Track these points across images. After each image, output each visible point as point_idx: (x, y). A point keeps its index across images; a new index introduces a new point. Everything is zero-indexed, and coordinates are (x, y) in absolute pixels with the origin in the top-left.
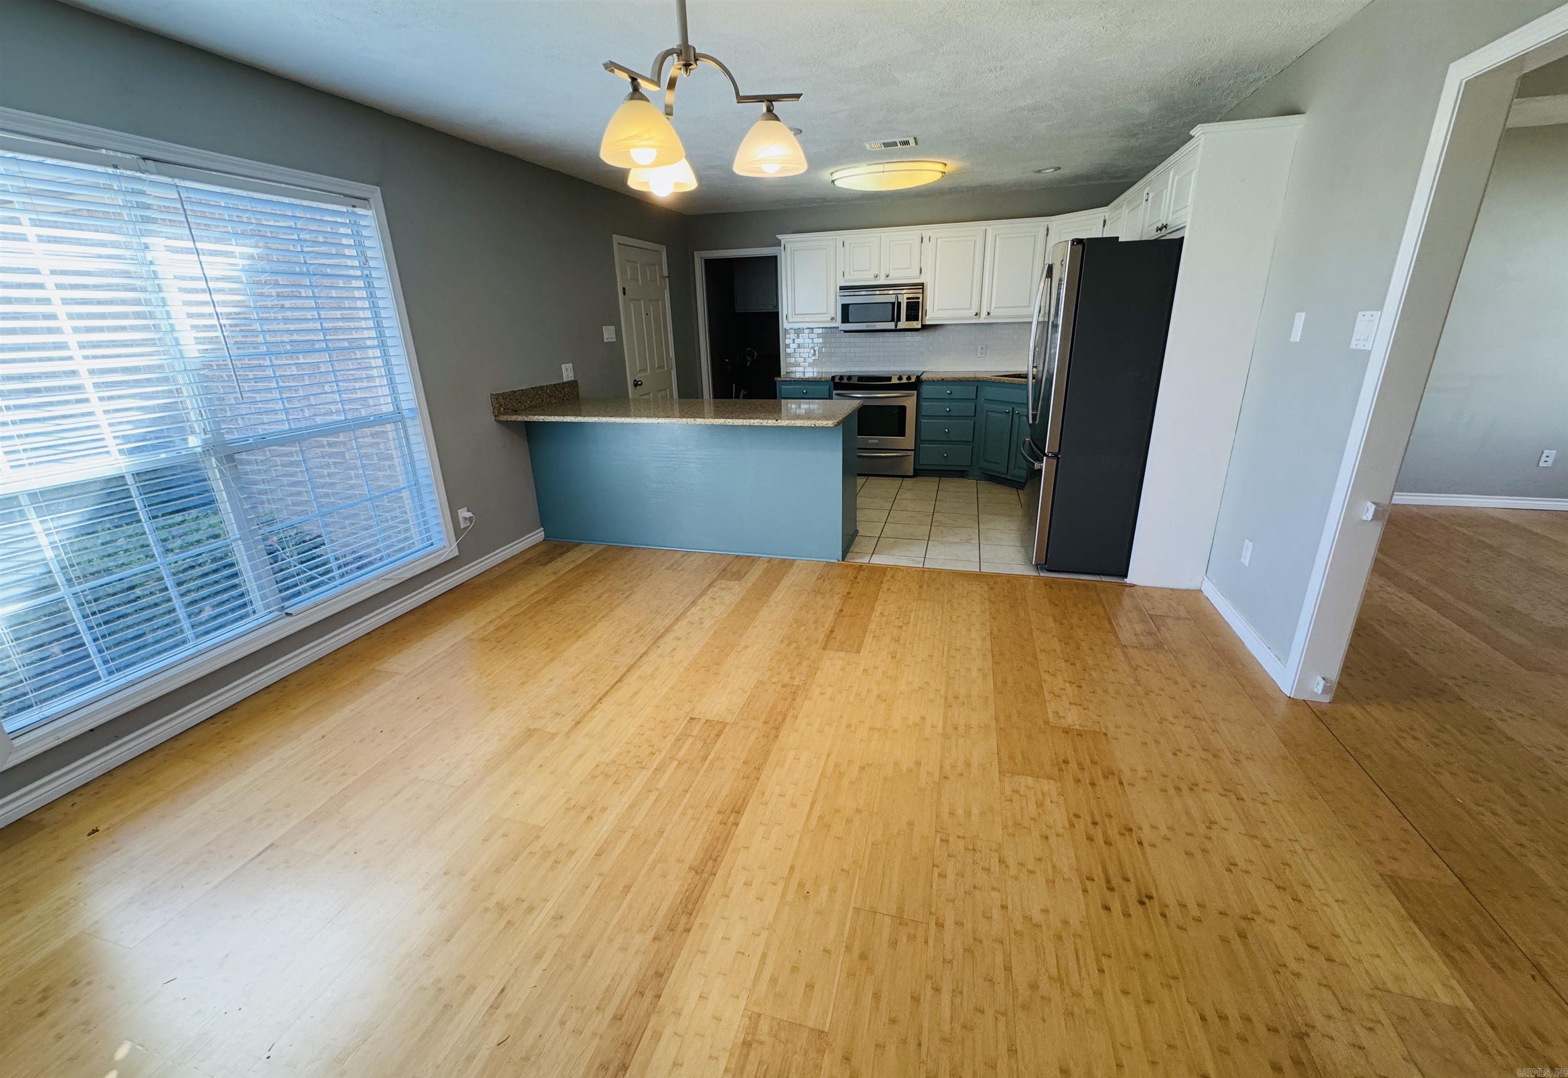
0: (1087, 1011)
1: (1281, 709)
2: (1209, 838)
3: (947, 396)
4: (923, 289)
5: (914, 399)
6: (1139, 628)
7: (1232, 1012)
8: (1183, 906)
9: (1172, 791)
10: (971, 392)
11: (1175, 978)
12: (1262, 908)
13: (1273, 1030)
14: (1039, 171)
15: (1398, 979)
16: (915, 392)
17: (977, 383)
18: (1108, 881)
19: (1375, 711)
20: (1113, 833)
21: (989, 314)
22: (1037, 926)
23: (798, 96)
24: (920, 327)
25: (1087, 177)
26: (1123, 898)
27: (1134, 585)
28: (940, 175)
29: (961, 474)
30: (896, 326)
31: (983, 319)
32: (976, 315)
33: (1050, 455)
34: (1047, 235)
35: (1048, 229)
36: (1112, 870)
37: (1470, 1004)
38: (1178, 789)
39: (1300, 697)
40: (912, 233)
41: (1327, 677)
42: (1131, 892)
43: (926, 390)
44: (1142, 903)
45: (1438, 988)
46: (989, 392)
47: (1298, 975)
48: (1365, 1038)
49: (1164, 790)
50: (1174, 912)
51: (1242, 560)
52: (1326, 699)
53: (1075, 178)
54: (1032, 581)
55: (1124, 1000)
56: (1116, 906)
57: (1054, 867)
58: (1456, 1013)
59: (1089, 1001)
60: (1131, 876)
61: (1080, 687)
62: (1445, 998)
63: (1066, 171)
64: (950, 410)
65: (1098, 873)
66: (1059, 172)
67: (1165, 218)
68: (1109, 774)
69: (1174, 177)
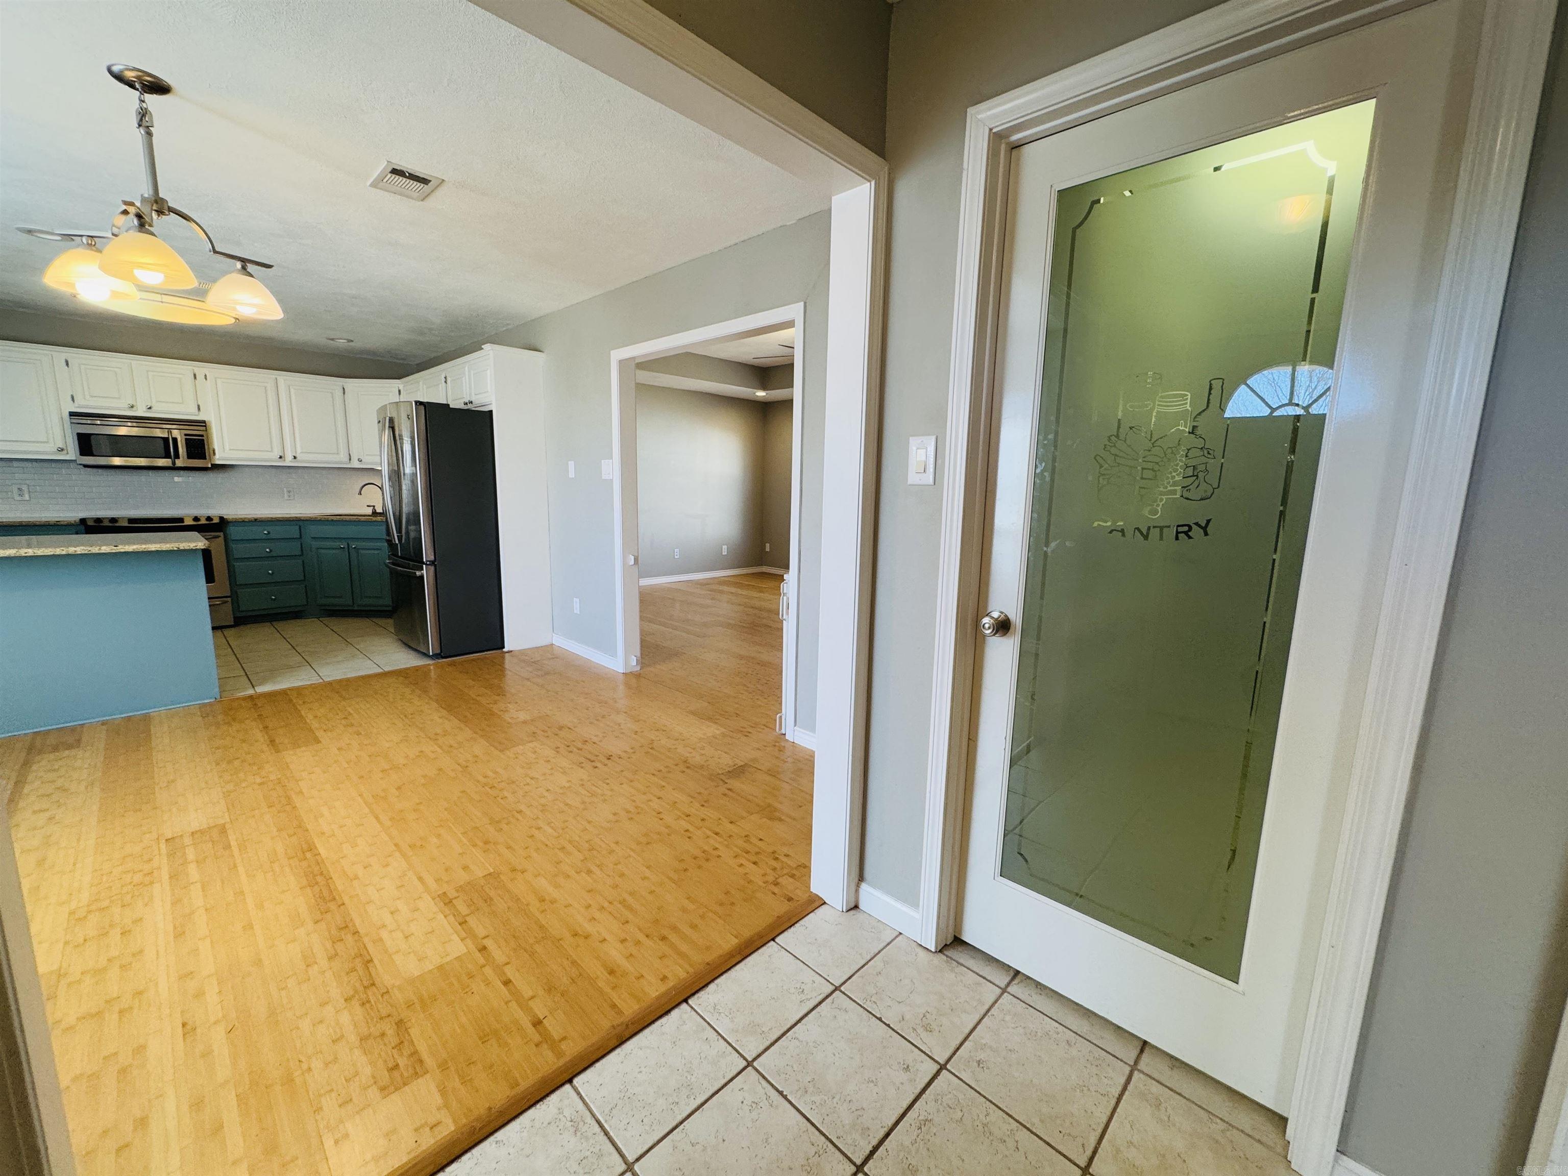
0: (611, 796)
1: (622, 677)
2: (622, 729)
3: (264, 537)
4: (205, 426)
5: (221, 540)
6: (530, 669)
7: (662, 768)
8: (625, 752)
9: (596, 722)
10: (294, 531)
11: (636, 771)
12: (654, 738)
13: (677, 765)
14: (332, 340)
15: (704, 734)
16: (221, 534)
17: (299, 523)
18: (590, 760)
19: (658, 667)
20: (580, 745)
21: (295, 458)
22: (570, 787)
23: (269, 267)
24: (210, 466)
25: (374, 353)
26: (601, 762)
27: (511, 651)
28: (234, 321)
29: (296, 614)
30: (174, 463)
31: (289, 461)
32: (281, 457)
33: (428, 563)
34: (344, 393)
35: (343, 388)
36: (589, 756)
37: (724, 730)
38: (598, 720)
39: (628, 671)
40: (185, 368)
41: (636, 655)
42: (602, 758)
43: (232, 530)
44: (609, 759)
45: (716, 731)
46: (313, 530)
47: (676, 748)
48: (703, 752)
49: (591, 723)
50: (623, 755)
51: (575, 612)
52: (638, 668)
53: (362, 352)
54: (432, 668)
55: (623, 786)
56: (599, 765)
57: (561, 768)
58: (724, 735)
59: (609, 793)
60: (598, 754)
61: (517, 703)
62: (718, 732)
63: (358, 344)
64: (271, 551)
65: (582, 760)
66: (351, 344)
67: (468, 396)
68: (561, 728)
69: (469, 371)
